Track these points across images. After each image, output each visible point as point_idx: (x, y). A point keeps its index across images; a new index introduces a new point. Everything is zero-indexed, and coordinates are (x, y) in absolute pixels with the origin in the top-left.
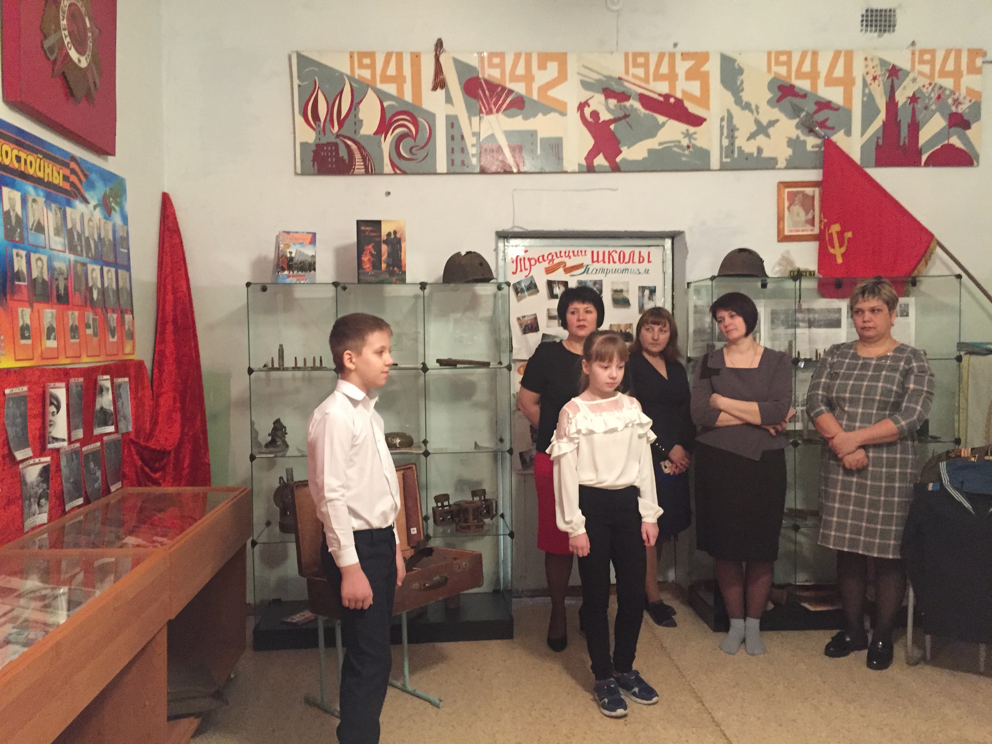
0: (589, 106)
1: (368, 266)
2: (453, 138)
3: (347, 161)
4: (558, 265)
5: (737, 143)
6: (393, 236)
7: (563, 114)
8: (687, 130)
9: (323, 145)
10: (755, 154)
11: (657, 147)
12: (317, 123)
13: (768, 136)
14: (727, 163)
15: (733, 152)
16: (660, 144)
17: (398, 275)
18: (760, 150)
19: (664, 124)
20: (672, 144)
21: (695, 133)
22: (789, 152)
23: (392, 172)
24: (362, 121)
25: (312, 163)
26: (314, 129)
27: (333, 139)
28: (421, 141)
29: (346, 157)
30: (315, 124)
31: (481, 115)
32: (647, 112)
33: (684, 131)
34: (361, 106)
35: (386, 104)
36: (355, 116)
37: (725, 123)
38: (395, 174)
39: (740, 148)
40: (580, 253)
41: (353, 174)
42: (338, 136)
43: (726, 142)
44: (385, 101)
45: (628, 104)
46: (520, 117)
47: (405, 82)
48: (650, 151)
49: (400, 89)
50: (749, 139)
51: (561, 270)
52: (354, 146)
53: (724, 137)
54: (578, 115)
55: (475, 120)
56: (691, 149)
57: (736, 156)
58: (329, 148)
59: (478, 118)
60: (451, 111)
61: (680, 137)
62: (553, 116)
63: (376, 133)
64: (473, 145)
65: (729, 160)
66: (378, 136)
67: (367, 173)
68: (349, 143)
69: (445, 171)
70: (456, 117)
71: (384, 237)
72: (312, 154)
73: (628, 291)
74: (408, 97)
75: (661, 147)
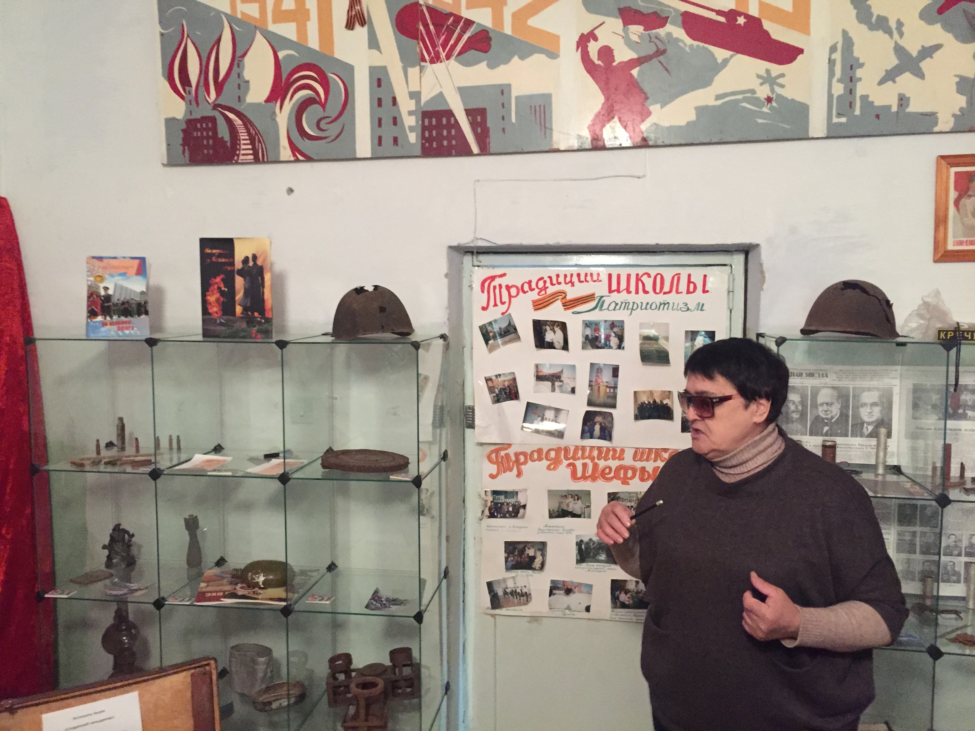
0: (596, 39)
1: (215, 309)
2: (380, 102)
3: (229, 144)
4: (553, 297)
5: (861, 90)
6: (251, 264)
7: (553, 55)
8: (768, 71)
9: (196, 121)
10: (894, 109)
11: (712, 102)
12: (187, 88)
13: (920, 75)
14: (841, 124)
15: (851, 105)
16: (718, 97)
17: (260, 323)
18: (903, 100)
19: (726, 62)
20: (740, 97)
21: (782, 75)
22: (962, 101)
23: (292, 159)
24: (248, 82)
25: (181, 148)
26: (182, 97)
27: (209, 112)
28: (333, 109)
29: (227, 138)
30: (184, 91)
31: (423, 64)
32: (696, 43)
33: (763, 73)
34: (246, 59)
35: (281, 55)
36: (239, 76)
37: (837, 56)
38: (297, 160)
39: (864, 98)
40: (589, 278)
41: (237, 163)
42: (216, 106)
43: (839, 89)
44: (281, 50)
45: (662, 32)
46: (484, 64)
47: (308, 19)
48: (701, 111)
49: (302, 31)
50: (882, 82)
51: (558, 304)
52: (238, 122)
53: (835, 80)
54: (578, 55)
55: (414, 71)
56: (774, 104)
57: (857, 112)
58: (204, 125)
59: (417, 68)
60: (377, 59)
61: (754, 84)
62: (538, 58)
63: (268, 100)
64: (410, 113)
65: (843, 120)
66: (270, 104)
67: (257, 160)
68: (231, 116)
69: (369, 155)
70: (384, 69)
71: (238, 265)
72: (181, 135)
73: (667, 339)
74: (314, 43)
75: (719, 102)
